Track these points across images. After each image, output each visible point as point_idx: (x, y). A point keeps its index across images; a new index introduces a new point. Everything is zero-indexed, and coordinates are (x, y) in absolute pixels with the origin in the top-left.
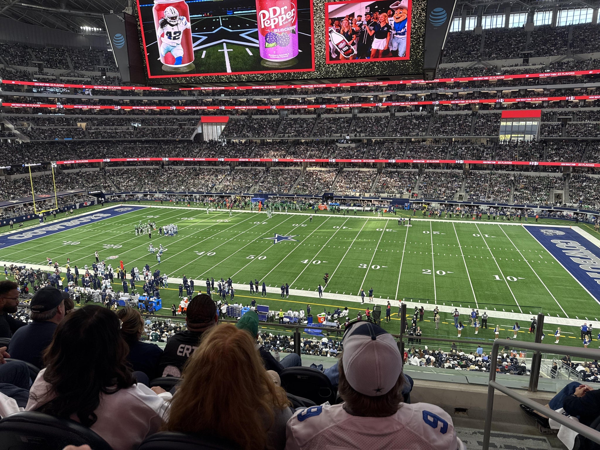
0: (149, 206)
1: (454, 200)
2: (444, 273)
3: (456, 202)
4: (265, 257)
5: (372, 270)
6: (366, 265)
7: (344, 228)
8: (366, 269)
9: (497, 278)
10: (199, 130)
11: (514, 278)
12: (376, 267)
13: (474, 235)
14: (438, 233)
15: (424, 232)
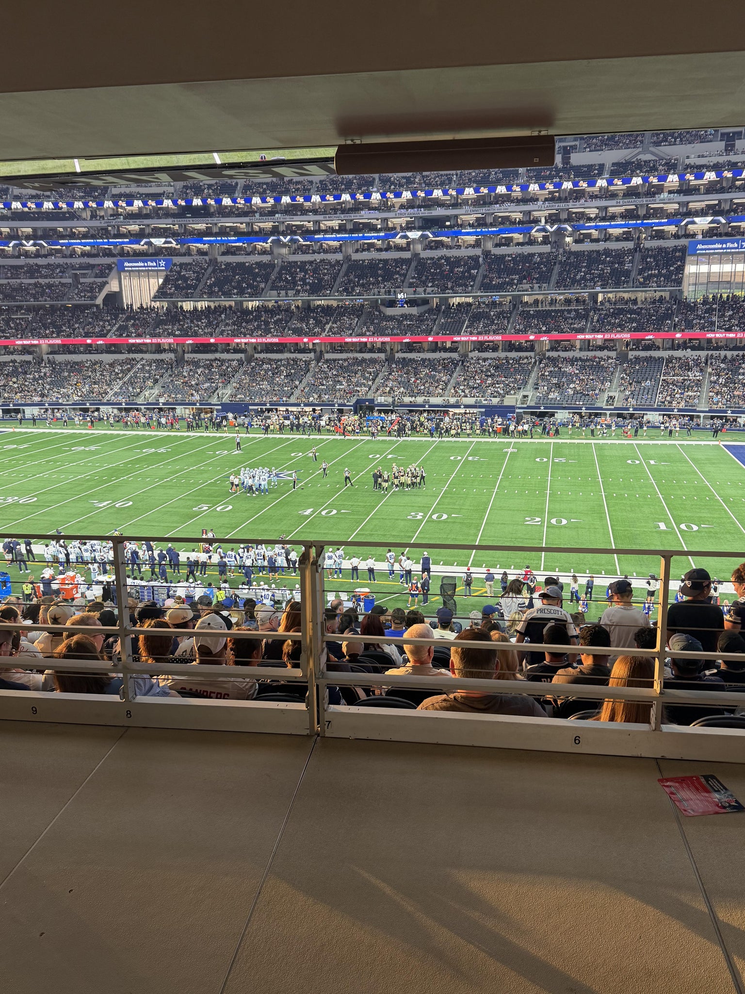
0: (11, 430)
1: (598, 405)
2: (564, 522)
3: (601, 409)
4: (230, 507)
5: (433, 521)
6: (421, 514)
7: (390, 456)
8: (421, 521)
9: (662, 526)
10: (114, 286)
11: (693, 526)
12: (440, 517)
13: (629, 462)
14: (563, 460)
15: (538, 460)
